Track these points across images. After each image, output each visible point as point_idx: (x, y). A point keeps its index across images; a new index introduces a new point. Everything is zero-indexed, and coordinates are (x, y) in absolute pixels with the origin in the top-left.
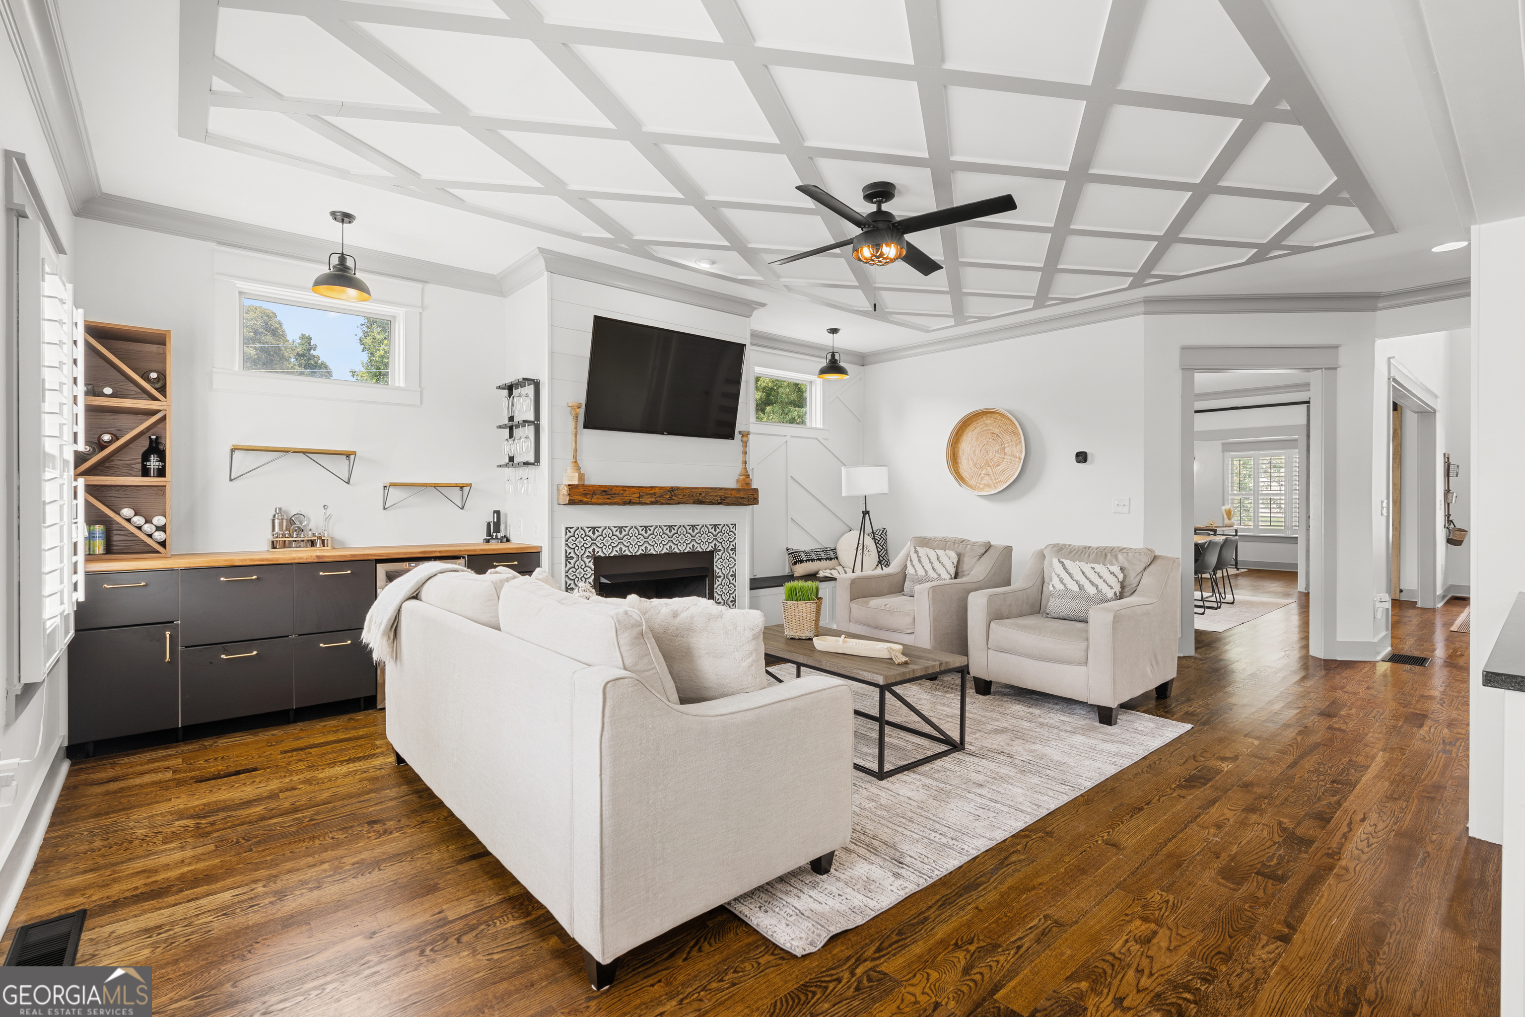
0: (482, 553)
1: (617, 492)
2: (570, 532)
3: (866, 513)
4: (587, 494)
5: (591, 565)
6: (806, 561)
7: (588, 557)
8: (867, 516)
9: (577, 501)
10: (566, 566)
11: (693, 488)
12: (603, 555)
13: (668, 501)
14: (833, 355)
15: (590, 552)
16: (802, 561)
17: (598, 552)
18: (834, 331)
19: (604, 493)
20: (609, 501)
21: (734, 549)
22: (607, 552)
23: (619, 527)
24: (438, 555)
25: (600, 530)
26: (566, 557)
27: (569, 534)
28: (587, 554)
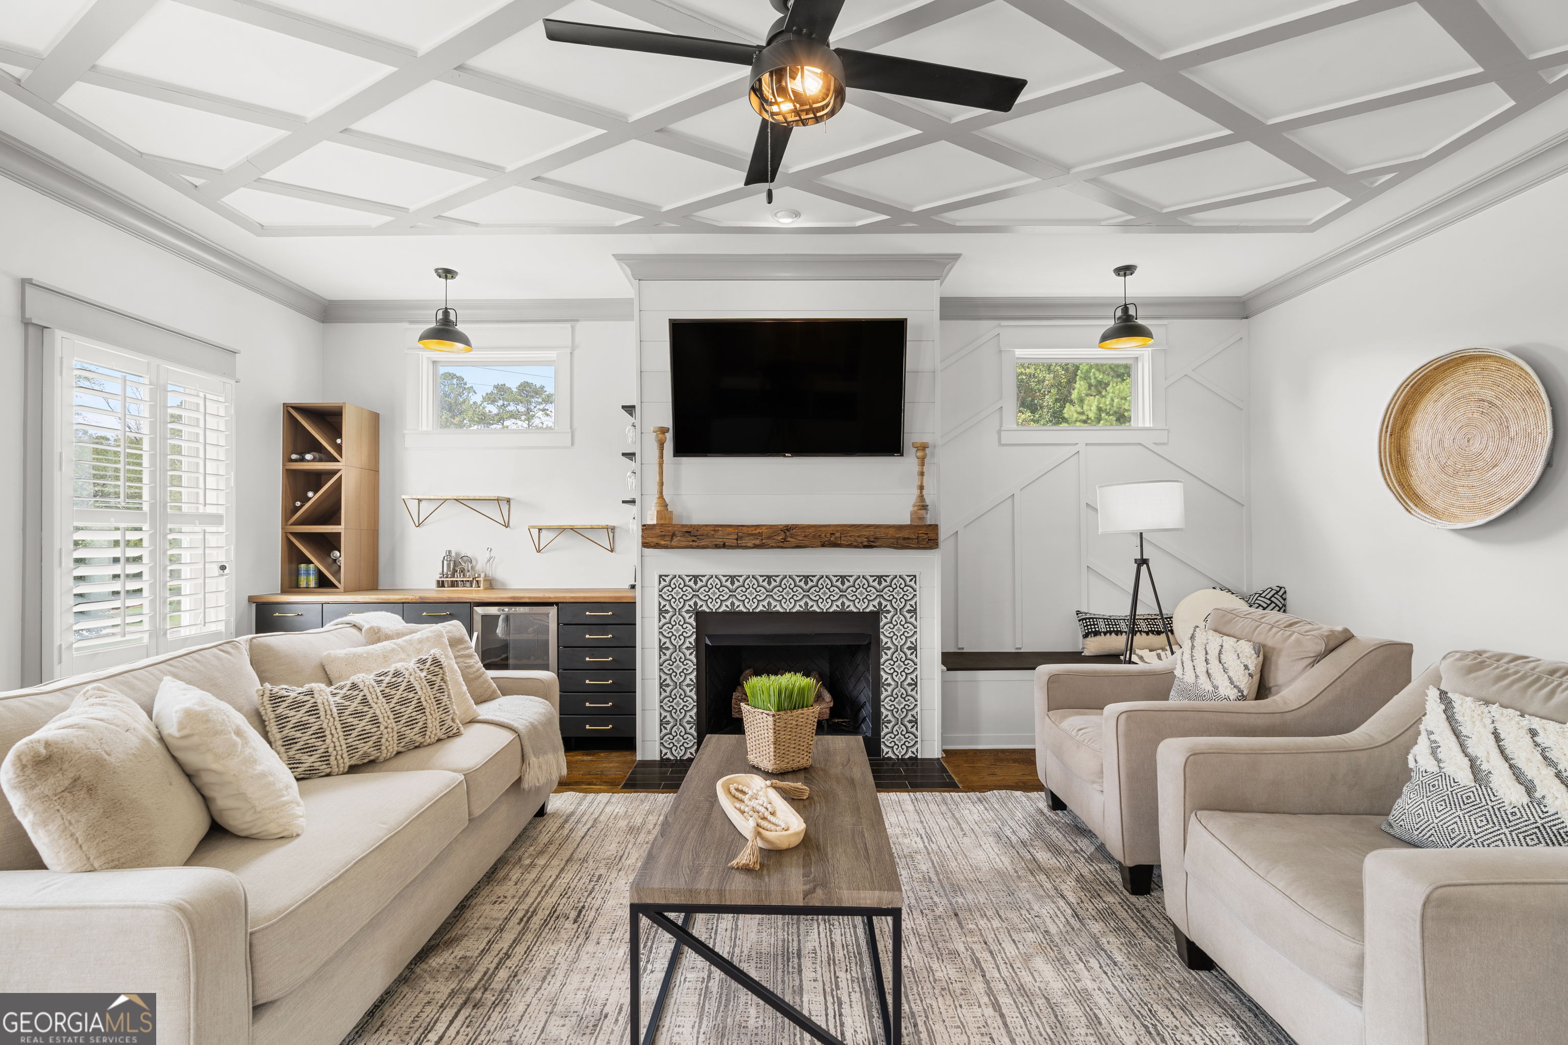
0: (572, 600)
1: (705, 533)
2: (664, 581)
3: (1142, 562)
4: (664, 536)
5: (692, 621)
6: (1105, 633)
7: (688, 612)
8: (1144, 568)
9: (652, 544)
10: (660, 621)
11: (820, 526)
12: (708, 610)
13: (781, 544)
14: (1125, 309)
15: (690, 606)
16: (1097, 633)
17: (701, 606)
18: (1125, 270)
19: (687, 535)
20: (694, 544)
21: (913, 611)
22: (714, 606)
23: (730, 576)
24: (528, 600)
25: (704, 579)
26: (660, 610)
27: (663, 583)
28: (687, 607)
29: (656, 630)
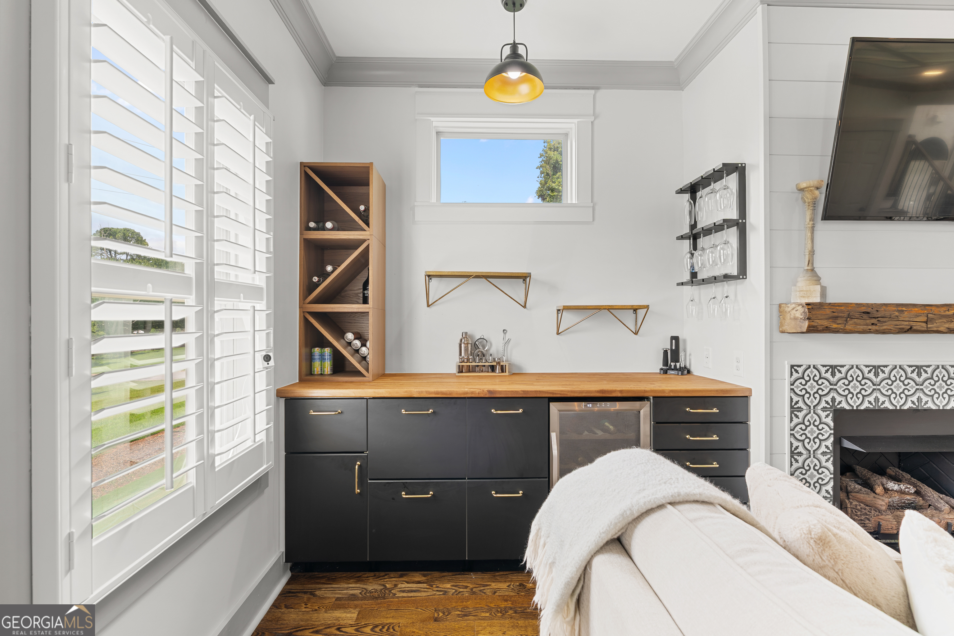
0: (672, 395)
1: (887, 314)
2: (797, 372)
4: (836, 318)
5: (829, 421)
7: (824, 409)
9: (820, 328)
10: (791, 420)
12: (847, 407)
15: (827, 402)
17: (840, 403)
19: (865, 316)
20: (874, 327)
22: (855, 403)
23: (874, 367)
24: (619, 395)
25: (843, 370)
26: (792, 407)
27: (795, 375)
28: (823, 404)
29: (787, 432)
